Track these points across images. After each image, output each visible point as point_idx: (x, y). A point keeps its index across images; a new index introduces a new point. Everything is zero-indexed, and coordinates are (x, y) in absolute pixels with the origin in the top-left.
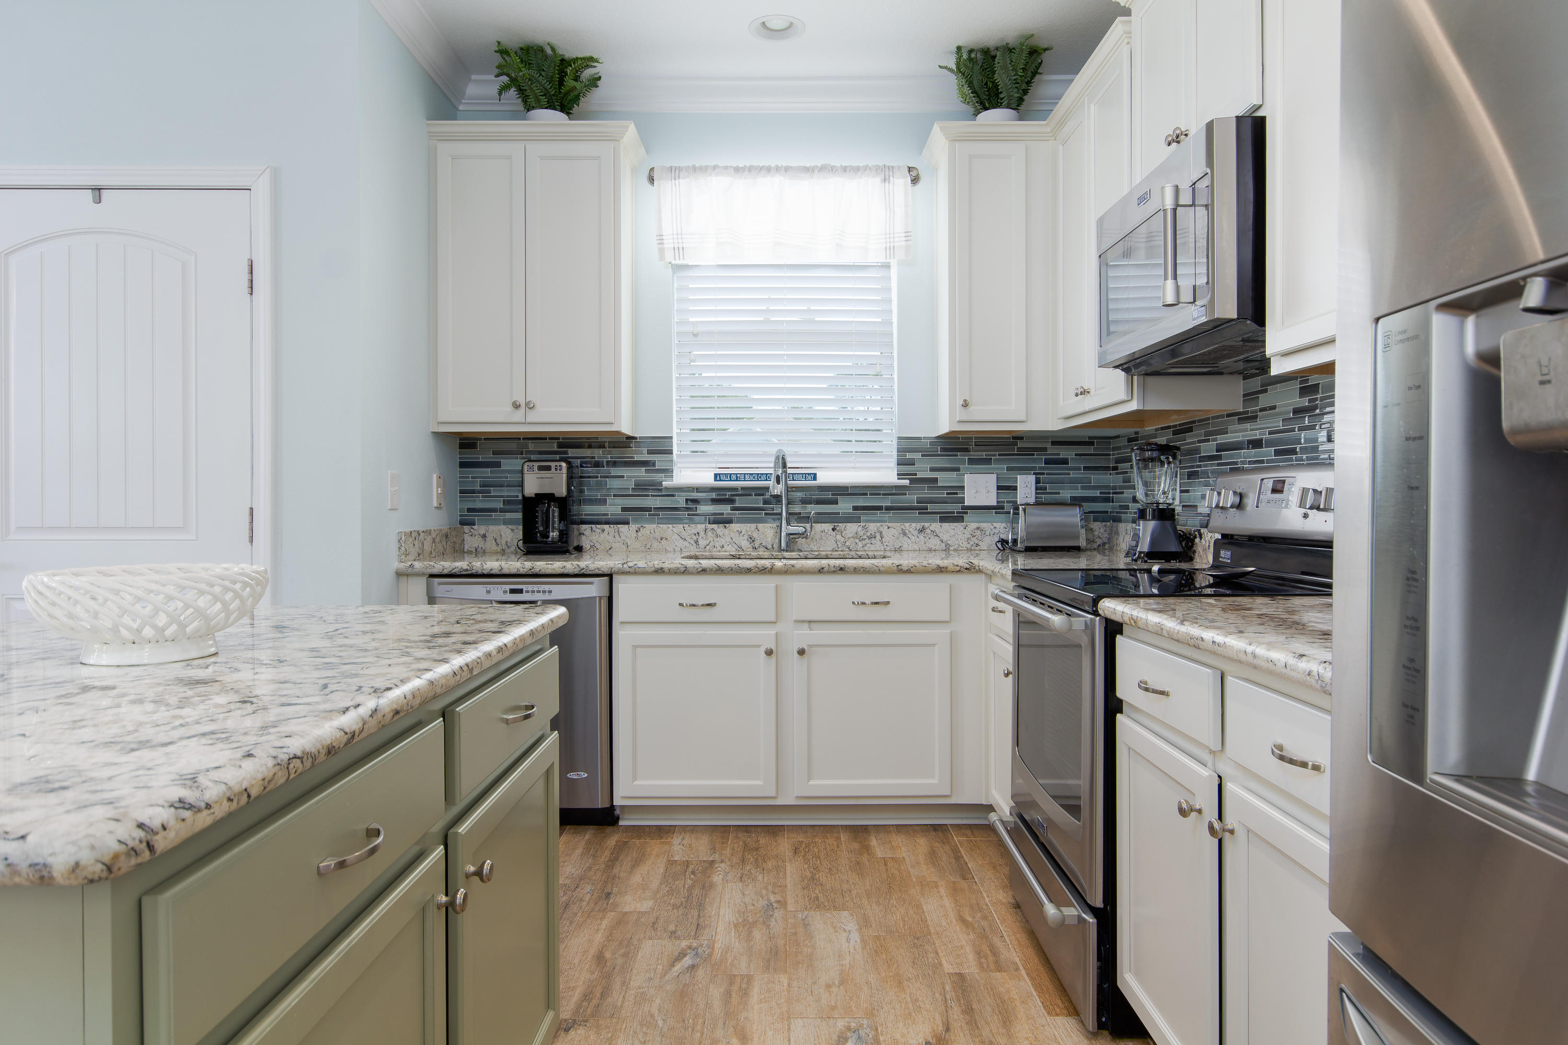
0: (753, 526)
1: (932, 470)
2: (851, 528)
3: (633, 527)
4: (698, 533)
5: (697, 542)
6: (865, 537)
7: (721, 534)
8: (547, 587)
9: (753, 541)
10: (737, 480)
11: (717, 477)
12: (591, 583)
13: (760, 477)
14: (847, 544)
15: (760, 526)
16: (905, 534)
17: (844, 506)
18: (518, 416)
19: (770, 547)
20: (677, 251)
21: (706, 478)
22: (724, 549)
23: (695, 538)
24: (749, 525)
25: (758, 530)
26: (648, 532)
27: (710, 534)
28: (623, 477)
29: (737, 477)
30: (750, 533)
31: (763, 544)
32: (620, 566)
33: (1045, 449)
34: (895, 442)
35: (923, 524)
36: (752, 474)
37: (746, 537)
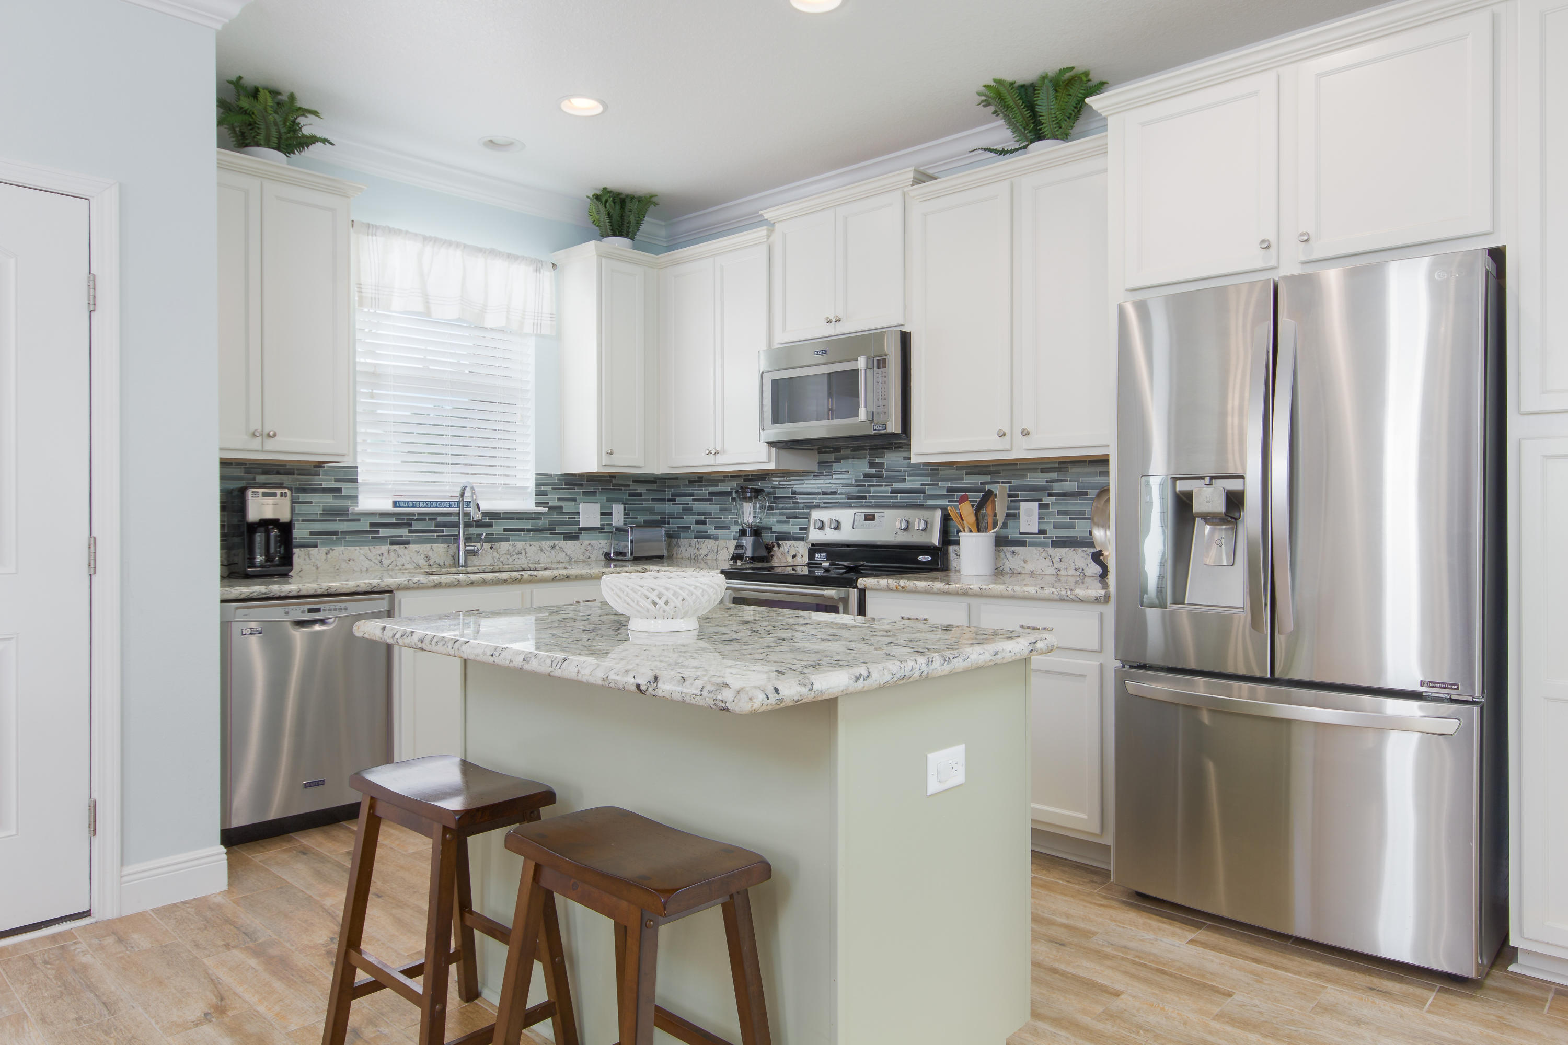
0: (428, 546)
1: (559, 499)
2: (504, 546)
3: (324, 550)
4: (382, 554)
5: (381, 562)
6: (514, 553)
7: (402, 554)
8: (343, 605)
9: (429, 559)
10: (413, 507)
11: (395, 504)
12: (383, 599)
13: (432, 504)
14: (501, 559)
15: (435, 546)
16: (542, 550)
17: (498, 528)
18: (256, 444)
19: (442, 564)
20: (374, 300)
21: (385, 505)
22: (404, 567)
23: (379, 558)
24: (425, 546)
25: (433, 550)
26: (337, 554)
27: (392, 554)
28: (311, 503)
29: (413, 504)
30: (426, 553)
31: (437, 562)
32: (406, 582)
33: (628, 486)
34: (534, 476)
35: (554, 542)
36: (426, 501)
37: (423, 556)
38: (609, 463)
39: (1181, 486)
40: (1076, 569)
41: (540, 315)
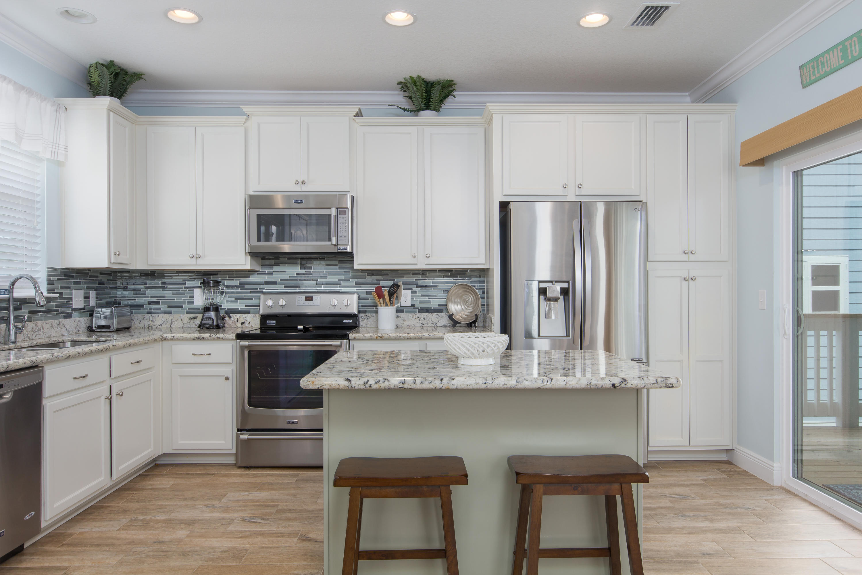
1: (62, 287)
6: (36, 330)
16: (52, 327)
17: (25, 311)
33: (97, 277)
34: (46, 269)
35: (59, 320)
38: (115, 261)
39: (542, 285)
40: (432, 323)
41: (57, 145)
